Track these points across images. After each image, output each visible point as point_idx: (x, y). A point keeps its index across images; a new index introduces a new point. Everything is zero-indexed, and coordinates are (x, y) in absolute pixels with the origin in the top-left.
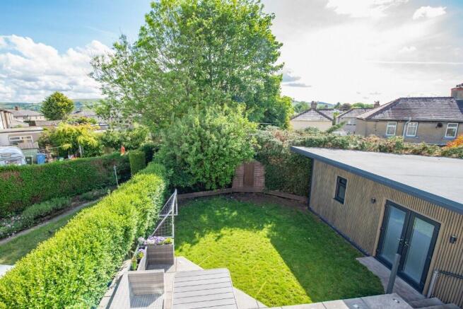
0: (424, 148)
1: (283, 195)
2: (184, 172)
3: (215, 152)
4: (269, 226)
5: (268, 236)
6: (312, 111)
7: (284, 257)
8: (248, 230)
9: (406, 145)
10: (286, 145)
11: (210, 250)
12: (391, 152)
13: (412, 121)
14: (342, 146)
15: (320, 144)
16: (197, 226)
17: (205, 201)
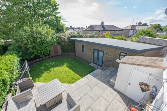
0: (98, 36)
1: (68, 54)
2: (28, 53)
3: (40, 42)
4: (66, 63)
5: (67, 66)
6: (71, 29)
7: (73, 70)
8: (60, 66)
9: (95, 36)
10: (66, 38)
11: (48, 77)
12: (92, 37)
13: (94, 31)
14: (81, 37)
15: (76, 37)
16: (40, 71)
17: (41, 62)
